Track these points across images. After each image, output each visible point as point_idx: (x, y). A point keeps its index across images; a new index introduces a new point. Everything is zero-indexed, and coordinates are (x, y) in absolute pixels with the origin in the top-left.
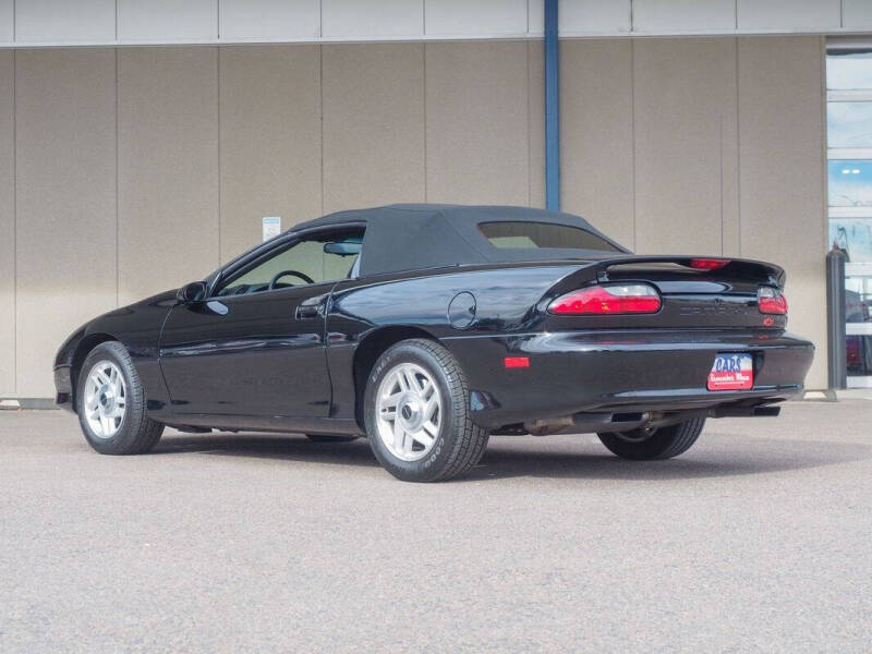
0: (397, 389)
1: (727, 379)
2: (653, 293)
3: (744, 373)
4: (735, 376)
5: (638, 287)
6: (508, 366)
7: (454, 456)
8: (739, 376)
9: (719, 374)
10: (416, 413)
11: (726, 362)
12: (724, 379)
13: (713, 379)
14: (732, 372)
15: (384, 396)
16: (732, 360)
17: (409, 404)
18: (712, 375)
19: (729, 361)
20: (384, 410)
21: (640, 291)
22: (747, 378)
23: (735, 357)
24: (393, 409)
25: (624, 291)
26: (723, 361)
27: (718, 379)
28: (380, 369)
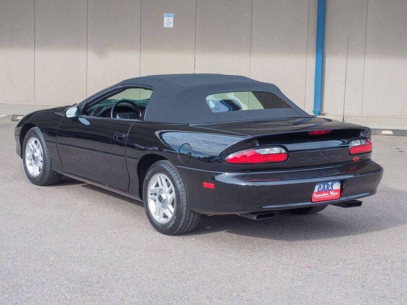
0: (157, 185)
1: (325, 195)
2: (284, 151)
3: (335, 191)
4: (329, 193)
5: (275, 149)
6: (204, 186)
7: (181, 225)
8: (332, 193)
9: (319, 193)
10: (165, 200)
11: (324, 186)
12: (322, 195)
13: (315, 196)
14: (328, 191)
15: (152, 187)
16: (328, 185)
17: (161, 195)
18: (315, 194)
19: (326, 186)
20: (152, 194)
21: (276, 150)
22: (337, 193)
23: (330, 183)
24: (155, 194)
25: (267, 151)
26: (322, 186)
27: (318, 196)
28: (149, 173)
